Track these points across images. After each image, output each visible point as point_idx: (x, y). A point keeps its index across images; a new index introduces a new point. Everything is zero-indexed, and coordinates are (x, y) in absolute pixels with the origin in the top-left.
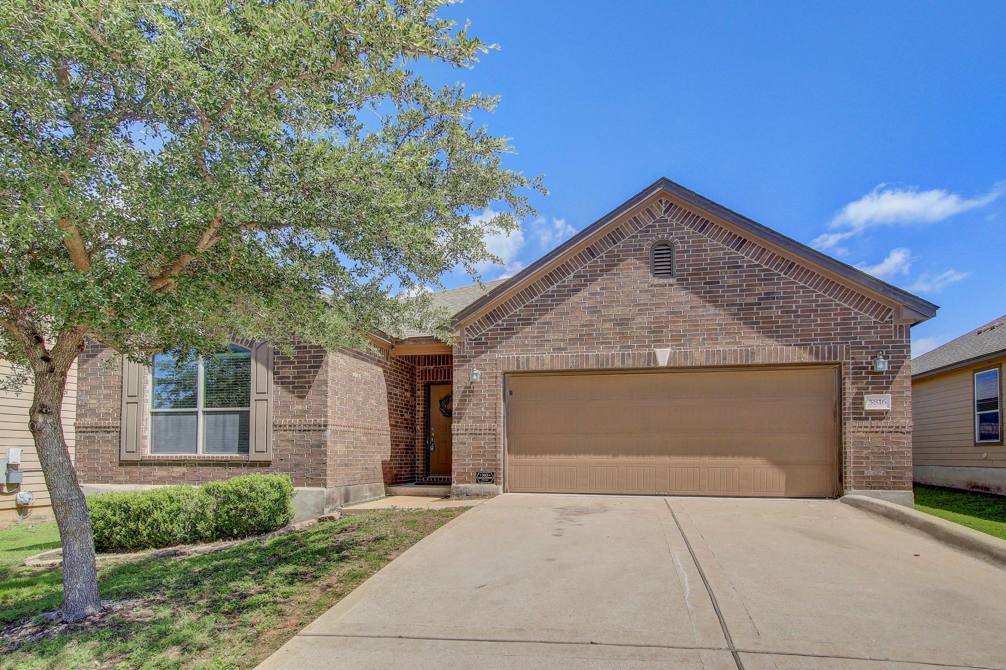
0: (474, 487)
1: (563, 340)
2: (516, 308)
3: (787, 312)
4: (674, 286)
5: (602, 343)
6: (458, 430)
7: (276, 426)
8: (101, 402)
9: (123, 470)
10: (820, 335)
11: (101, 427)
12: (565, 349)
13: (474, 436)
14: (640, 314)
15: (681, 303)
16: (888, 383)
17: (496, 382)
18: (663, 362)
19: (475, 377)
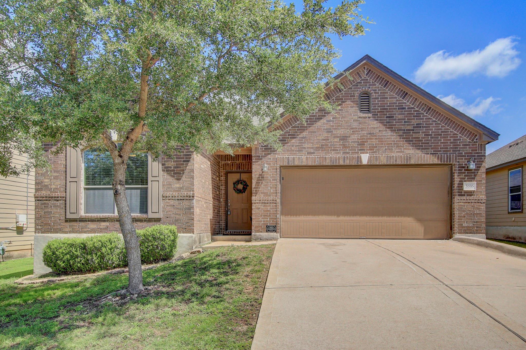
0: (265, 235)
1: (312, 148)
3: (427, 135)
4: (371, 118)
5: (333, 150)
7: (164, 197)
8: (52, 181)
9: (68, 224)
10: (443, 148)
11: (52, 197)
12: (314, 153)
13: (264, 204)
14: (353, 134)
15: (374, 128)
16: (475, 176)
17: (277, 172)
18: (365, 162)
19: (266, 169)
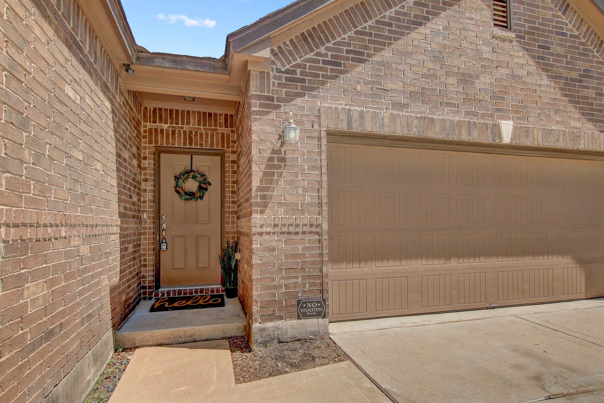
1: (403, 93)
2: (345, 32)
4: (514, 44)
5: (447, 104)
6: (262, 226)
12: (406, 106)
13: (286, 236)
14: (483, 72)
15: (520, 66)
17: (320, 146)
18: (507, 139)
19: (293, 135)
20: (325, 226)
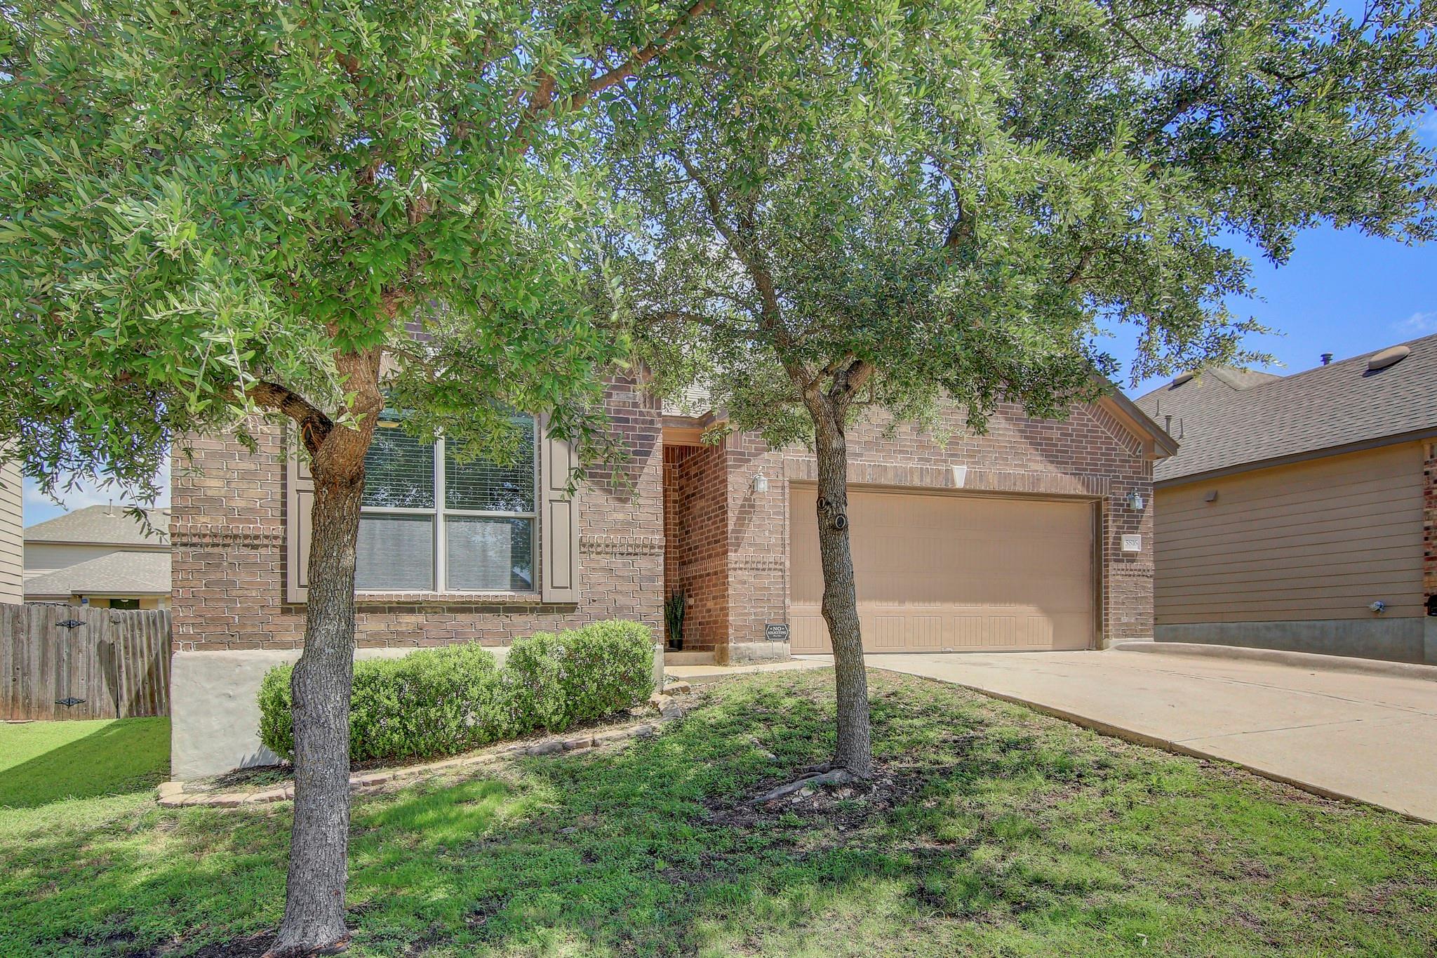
0: (759, 647)
5: (901, 452)
6: (736, 563)
7: (584, 546)
9: (289, 621)
10: (1090, 464)
13: (755, 572)
16: (1139, 522)
17: (783, 494)
18: (960, 483)
19: (763, 486)
20: (788, 564)
